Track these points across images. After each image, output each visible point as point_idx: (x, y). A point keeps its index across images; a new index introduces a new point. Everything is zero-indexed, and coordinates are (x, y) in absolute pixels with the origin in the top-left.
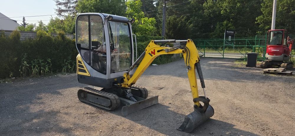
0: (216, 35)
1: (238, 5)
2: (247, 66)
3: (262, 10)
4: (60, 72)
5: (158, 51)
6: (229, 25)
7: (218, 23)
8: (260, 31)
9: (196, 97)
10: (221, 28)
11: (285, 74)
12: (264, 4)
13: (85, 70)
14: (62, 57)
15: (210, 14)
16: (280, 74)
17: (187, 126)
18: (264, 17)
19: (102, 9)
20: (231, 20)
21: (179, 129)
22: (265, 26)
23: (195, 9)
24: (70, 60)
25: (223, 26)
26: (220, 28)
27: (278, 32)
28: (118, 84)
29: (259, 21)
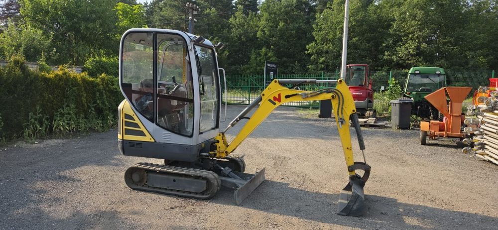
0: (251, 70)
1: (281, 24)
2: (320, 116)
3: (314, 33)
4: (20, 137)
5: (287, 97)
6: (269, 55)
7: (253, 51)
8: (312, 64)
9: (351, 163)
10: (258, 59)
11: (379, 127)
12: (317, 25)
13: (142, 132)
14: (22, 109)
15: (241, 36)
16: (371, 126)
17: (355, 207)
18: (317, 44)
19: (80, 15)
20: (272, 47)
21: (341, 213)
22: (318, 58)
23: (216, 26)
24: (39, 114)
25: (260, 55)
26: (256, 58)
27: (358, 67)
28: (211, 153)
29: (310, 51)
